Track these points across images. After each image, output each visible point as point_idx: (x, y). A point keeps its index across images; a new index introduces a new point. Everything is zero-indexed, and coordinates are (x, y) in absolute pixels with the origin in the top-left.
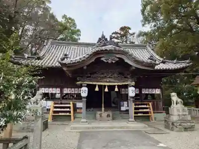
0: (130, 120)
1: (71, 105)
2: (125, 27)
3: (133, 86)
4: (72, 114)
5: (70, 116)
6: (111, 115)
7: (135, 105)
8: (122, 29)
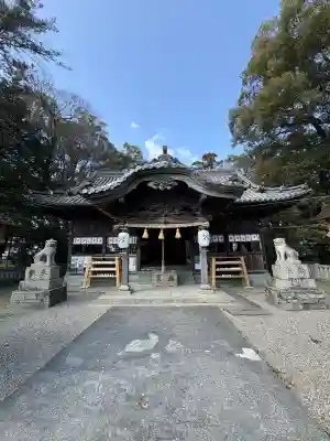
0: (202, 286)
1: (116, 263)
2: (210, 154)
3: (206, 229)
4: (117, 276)
5: (115, 279)
6: (176, 277)
7: (217, 260)
8: (205, 157)
